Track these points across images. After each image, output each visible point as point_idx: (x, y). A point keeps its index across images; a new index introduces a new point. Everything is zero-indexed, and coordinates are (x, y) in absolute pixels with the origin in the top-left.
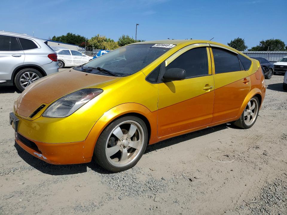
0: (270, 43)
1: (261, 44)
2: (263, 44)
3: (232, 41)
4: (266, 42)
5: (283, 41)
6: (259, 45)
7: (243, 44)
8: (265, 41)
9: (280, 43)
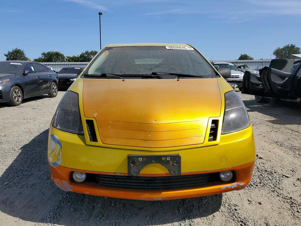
0: (51, 55)
1: (42, 55)
2: (45, 55)
3: (9, 52)
4: (48, 54)
5: (62, 53)
6: (41, 57)
7: (23, 55)
8: (46, 53)
9: (60, 55)
